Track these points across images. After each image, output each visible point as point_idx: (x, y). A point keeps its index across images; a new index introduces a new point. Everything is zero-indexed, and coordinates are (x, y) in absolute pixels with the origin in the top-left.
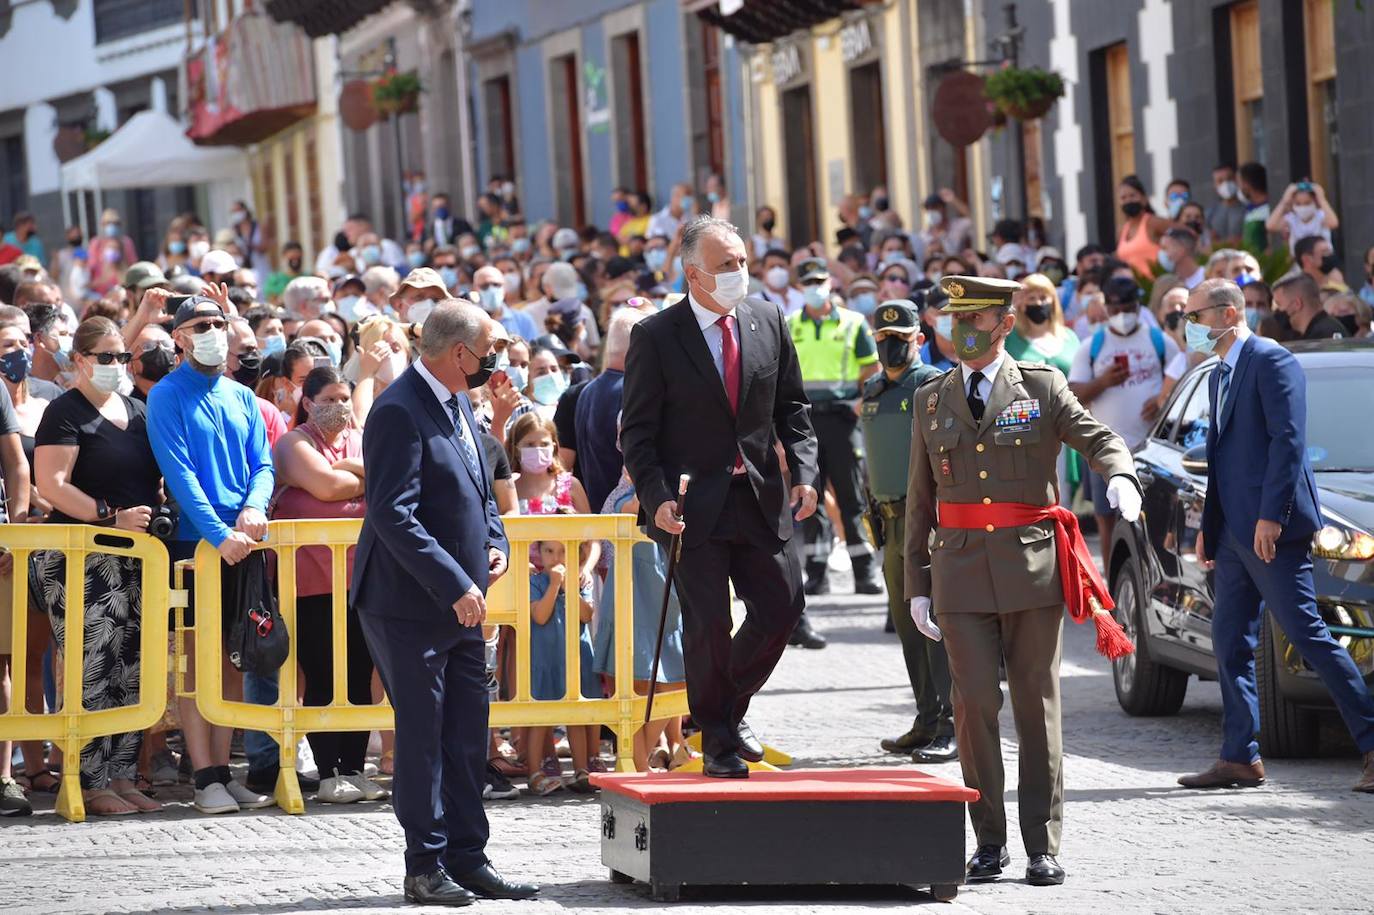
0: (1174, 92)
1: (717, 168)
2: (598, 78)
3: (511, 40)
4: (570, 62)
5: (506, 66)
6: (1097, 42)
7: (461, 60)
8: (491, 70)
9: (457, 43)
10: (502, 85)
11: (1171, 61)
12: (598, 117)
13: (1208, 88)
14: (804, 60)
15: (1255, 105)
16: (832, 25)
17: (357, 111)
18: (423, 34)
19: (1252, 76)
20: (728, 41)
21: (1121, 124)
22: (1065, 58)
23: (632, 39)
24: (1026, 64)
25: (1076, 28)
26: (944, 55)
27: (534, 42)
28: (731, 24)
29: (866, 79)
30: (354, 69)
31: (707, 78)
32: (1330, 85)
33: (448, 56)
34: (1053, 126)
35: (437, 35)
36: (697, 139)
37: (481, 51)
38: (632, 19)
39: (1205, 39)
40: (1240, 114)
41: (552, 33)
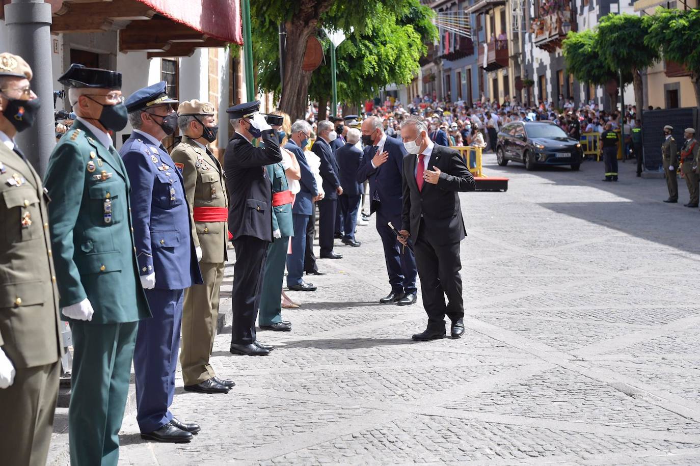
0: (551, 83)
1: (483, 91)
2: (464, 76)
3: (450, 69)
4: (459, 73)
5: (449, 73)
6: (541, 75)
7: (442, 72)
8: (447, 74)
9: (441, 69)
10: (448, 76)
11: (551, 79)
12: (464, 82)
13: (556, 83)
14: (497, 75)
15: (562, 86)
16: (501, 70)
17: (425, 80)
18: (436, 68)
19: (562, 82)
20: (485, 71)
21: (544, 87)
22: (535, 78)
23: (470, 70)
24: (529, 79)
25: (537, 72)
26: (517, 75)
27: (454, 70)
28: (485, 69)
29: (506, 78)
30: (424, 73)
31: (481, 77)
32: (572, 83)
33: (440, 71)
34: (534, 87)
35: (438, 68)
36: (480, 86)
37: (445, 71)
38: (470, 67)
39: (555, 76)
40: (560, 87)
41: (457, 68)
